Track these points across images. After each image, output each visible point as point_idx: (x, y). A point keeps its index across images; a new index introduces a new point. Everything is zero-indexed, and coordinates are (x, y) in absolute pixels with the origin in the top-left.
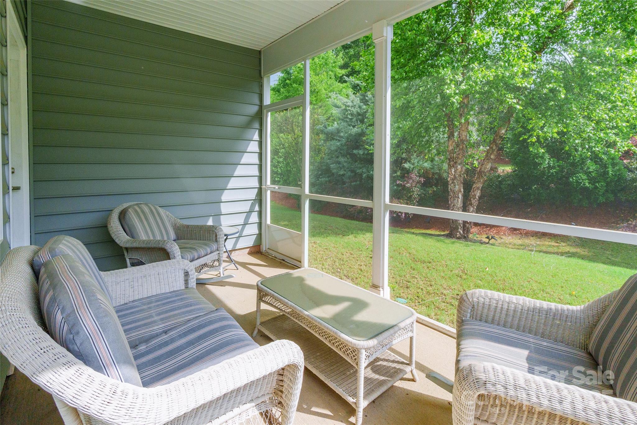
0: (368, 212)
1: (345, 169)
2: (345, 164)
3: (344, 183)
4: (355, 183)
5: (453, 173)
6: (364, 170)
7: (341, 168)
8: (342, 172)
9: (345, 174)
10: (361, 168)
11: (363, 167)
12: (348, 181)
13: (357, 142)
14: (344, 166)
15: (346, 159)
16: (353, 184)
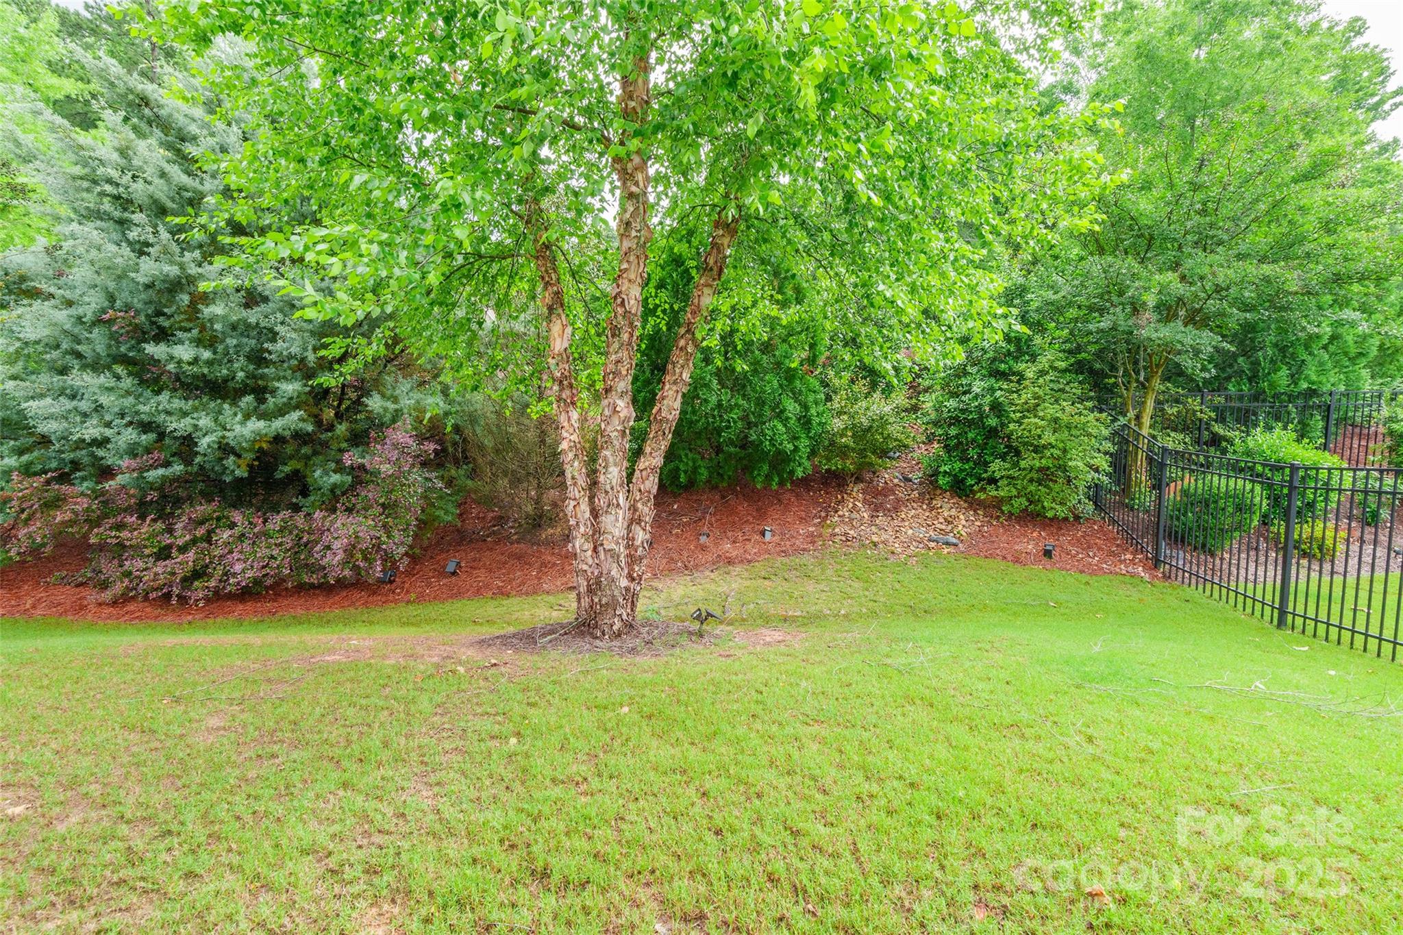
0: (234, 575)
1: (108, 418)
2: (104, 400)
3: (107, 473)
4: (161, 471)
5: (576, 425)
6: (201, 423)
7: (85, 415)
8: (92, 430)
9: (107, 440)
10: (185, 414)
11: (196, 409)
12: (125, 463)
13: (159, 313)
14: (99, 408)
15: (104, 379)
16: (154, 475)
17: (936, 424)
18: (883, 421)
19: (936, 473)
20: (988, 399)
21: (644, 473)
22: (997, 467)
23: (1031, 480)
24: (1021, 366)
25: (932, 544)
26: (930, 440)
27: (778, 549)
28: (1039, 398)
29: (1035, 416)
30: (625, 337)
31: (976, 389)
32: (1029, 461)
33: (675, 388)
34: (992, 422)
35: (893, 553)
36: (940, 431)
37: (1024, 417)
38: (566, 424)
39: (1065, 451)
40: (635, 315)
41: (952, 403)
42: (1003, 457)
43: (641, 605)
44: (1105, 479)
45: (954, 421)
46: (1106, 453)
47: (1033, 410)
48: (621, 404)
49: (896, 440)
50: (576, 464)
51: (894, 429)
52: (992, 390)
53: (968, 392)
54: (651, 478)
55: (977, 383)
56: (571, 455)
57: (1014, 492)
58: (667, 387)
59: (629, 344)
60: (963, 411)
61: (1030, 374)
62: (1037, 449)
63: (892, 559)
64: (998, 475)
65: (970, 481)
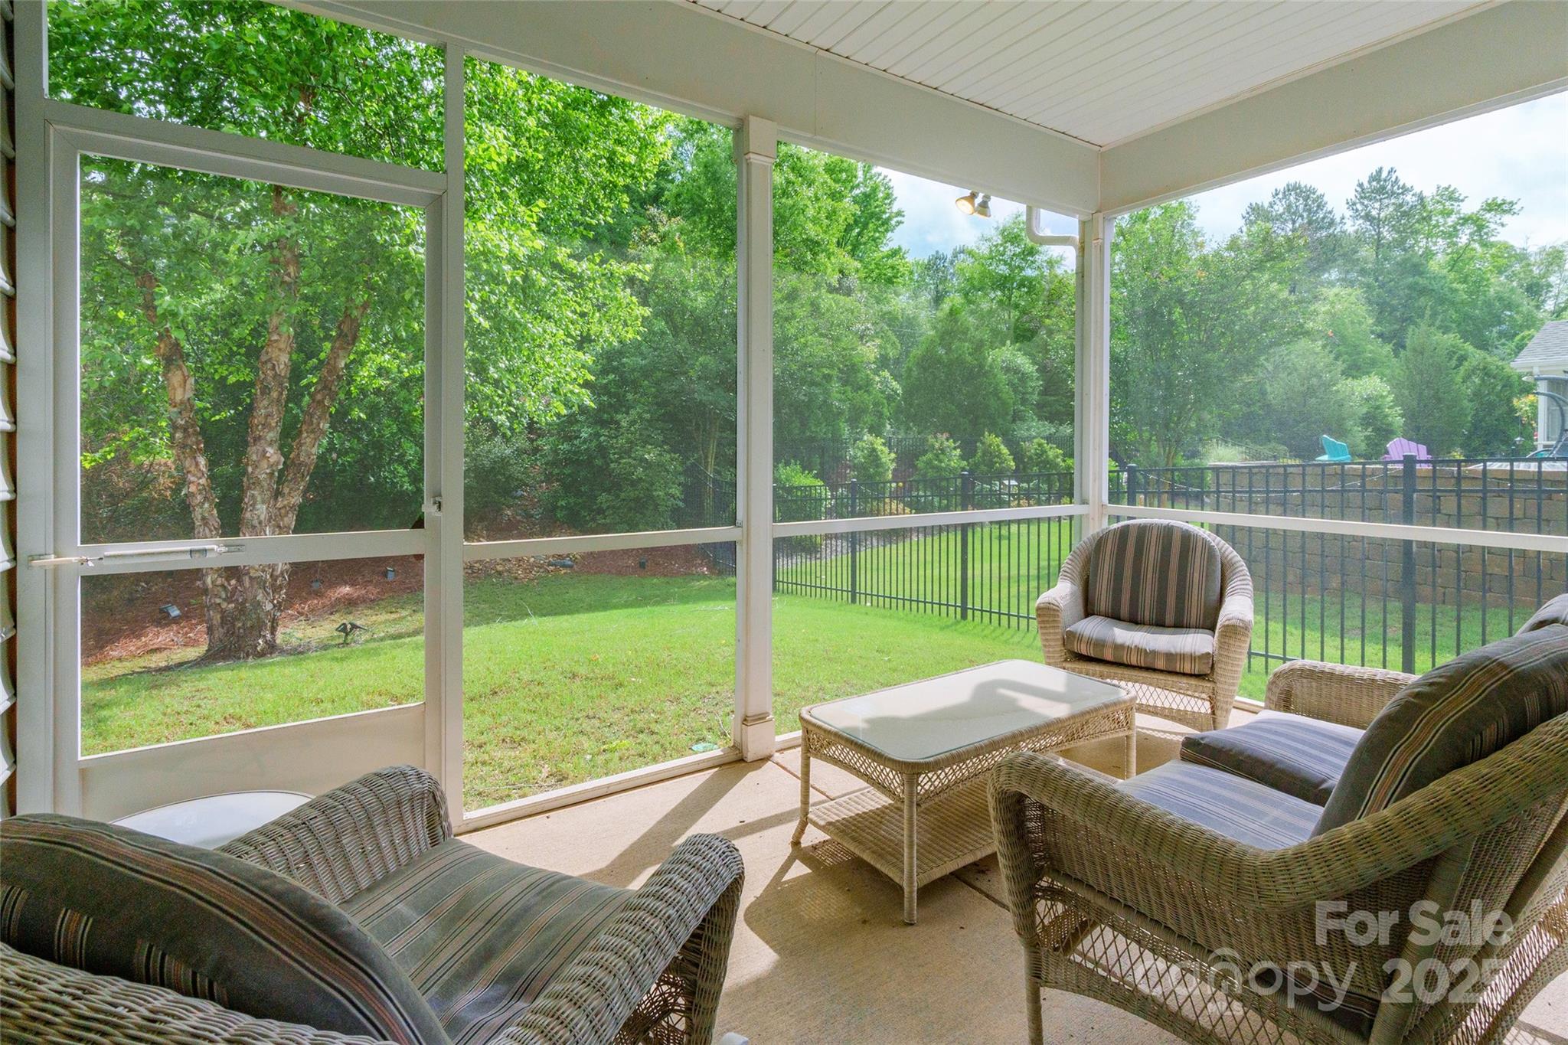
17: (554, 464)
18: (504, 461)
19: (555, 508)
20: (594, 444)
21: (283, 511)
22: (603, 498)
23: (630, 509)
24: (619, 417)
25: (551, 568)
26: (549, 479)
27: (402, 587)
28: (632, 442)
29: (630, 457)
30: (275, 395)
31: (584, 435)
32: (628, 493)
33: (312, 436)
34: (598, 462)
35: (516, 578)
36: (556, 471)
37: (621, 458)
38: (192, 469)
39: (652, 484)
40: (284, 377)
41: (565, 447)
42: (608, 491)
43: (280, 630)
44: (681, 504)
45: (569, 461)
46: (679, 485)
47: (627, 453)
48: (270, 451)
49: (517, 480)
50: (206, 505)
51: (516, 470)
52: (597, 435)
53: (578, 437)
54: (290, 515)
55: (585, 429)
56: (199, 498)
57: (618, 519)
58: (305, 435)
59: (279, 400)
60: (575, 453)
61: (624, 424)
62: (633, 484)
63: (515, 583)
64: (604, 506)
65: (584, 513)
